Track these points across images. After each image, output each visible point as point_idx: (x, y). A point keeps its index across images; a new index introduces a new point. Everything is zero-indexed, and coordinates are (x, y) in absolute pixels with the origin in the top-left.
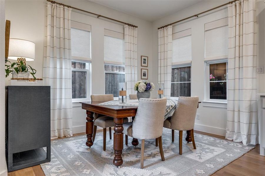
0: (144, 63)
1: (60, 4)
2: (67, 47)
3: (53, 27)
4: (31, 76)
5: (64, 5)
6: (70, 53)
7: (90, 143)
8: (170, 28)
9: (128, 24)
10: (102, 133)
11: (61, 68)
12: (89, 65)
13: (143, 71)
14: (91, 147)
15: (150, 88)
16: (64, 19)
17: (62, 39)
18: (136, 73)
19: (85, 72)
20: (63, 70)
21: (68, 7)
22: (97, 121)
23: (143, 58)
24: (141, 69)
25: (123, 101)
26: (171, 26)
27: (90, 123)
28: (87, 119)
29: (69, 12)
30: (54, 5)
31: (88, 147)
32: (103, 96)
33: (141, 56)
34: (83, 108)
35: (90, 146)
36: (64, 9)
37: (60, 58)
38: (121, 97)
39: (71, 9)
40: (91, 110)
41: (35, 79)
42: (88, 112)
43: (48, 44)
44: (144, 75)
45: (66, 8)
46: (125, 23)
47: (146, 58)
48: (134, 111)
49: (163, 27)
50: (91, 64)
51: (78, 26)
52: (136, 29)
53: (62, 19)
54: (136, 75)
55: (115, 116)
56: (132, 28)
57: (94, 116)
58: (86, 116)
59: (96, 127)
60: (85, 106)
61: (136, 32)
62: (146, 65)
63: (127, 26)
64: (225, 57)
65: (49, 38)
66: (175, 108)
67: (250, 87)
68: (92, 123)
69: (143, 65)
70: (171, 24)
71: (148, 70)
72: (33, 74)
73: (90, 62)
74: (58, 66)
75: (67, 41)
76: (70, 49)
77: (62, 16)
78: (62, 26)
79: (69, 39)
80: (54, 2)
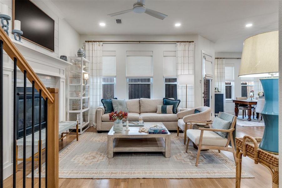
1: (220, 58)
3: (218, 64)
6: (224, 78)
11: (221, 86)
12: (233, 83)
17: (221, 73)
19: (231, 86)
20: (222, 86)
21: (224, 58)
22: (240, 108)
25: (252, 99)
27: (236, 108)
28: (235, 106)
29: (224, 61)
32: (241, 98)
37: (221, 81)
39: (225, 59)
40: (237, 102)
41: (219, 91)
42: (235, 103)
45: (223, 59)
48: (256, 103)
50: (234, 82)
51: (228, 65)
53: (221, 65)
55: (248, 104)
58: (235, 105)
59: (239, 110)
60: (234, 101)
65: (216, 73)
68: (238, 108)
73: (233, 81)
74: (220, 85)
75: (223, 73)
76: (224, 77)
77: (221, 63)
78: (221, 67)
79: (224, 73)
80: (218, 58)
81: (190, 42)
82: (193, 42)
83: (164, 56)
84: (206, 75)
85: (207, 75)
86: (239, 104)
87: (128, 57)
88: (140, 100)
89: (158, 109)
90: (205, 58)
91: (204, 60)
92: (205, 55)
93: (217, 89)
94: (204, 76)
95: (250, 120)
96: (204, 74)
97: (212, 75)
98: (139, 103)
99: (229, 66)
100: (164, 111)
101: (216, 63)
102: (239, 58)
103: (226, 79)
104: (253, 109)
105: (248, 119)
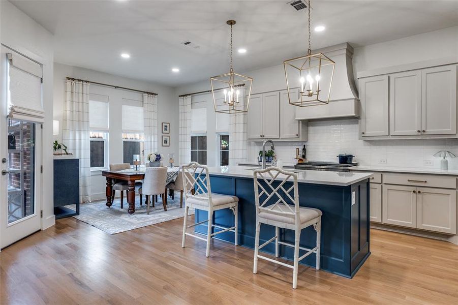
0: (166, 129)
1: (79, 80)
2: (85, 120)
4: (64, 152)
5: (82, 81)
6: (88, 125)
7: (109, 203)
8: (189, 98)
9: (147, 93)
11: (80, 140)
13: (164, 137)
14: (111, 207)
15: (160, 159)
16: (83, 94)
17: (81, 113)
18: (156, 140)
19: (103, 142)
20: (82, 141)
22: (115, 186)
23: (164, 125)
24: (162, 136)
25: (137, 169)
26: (190, 96)
27: (109, 187)
28: (107, 184)
29: (87, 87)
30: (73, 82)
31: (108, 207)
32: (121, 165)
33: (162, 123)
34: (103, 175)
35: (109, 206)
36: (83, 84)
37: (80, 130)
38: (135, 166)
39: (89, 84)
40: (110, 176)
41: (67, 154)
42: (107, 179)
43: (68, 118)
44: (166, 142)
45: (85, 83)
46: (144, 92)
47: (168, 125)
48: (142, 176)
49: (184, 96)
50: (108, 134)
51: (95, 97)
52: (156, 96)
53: (81, 94)
54: (156, 143)
55: (129, 179)
56: (152, 96)
57: (113, 181)
58: (106, 182)
59: (114, 191)
60: (104, 173)
61: (155, 99)
62: (167, 132)
63: (146, 94)
64: (227, 131)
65: (68, 113)
67: (241, 157)
68: (112, 187)
69: (164, 131)
70: (190, 94)
71: (169, 136)
72: (65, 150)
73: (107, 131)
74: (77, 138)
75: (85, 114)
76: (88, 122)
77: (81, 91)
78: (81, 100)
79: (88, 112)
80: (73, 79)
84: (12, 109)
85: (16, 109)
86: (113, 179)
90: (11, 60)
91: (9, 64)
92: (10, 51)
93: (64, 148)
94: (9, 111)
95: (132, 210)
96: (9, 107)
97: (42, 113)
99: (98, 100)
101: (69, 89)
102: (118, 87)
103: (90, 126)
104: (139, 188)
105: (129, 209)
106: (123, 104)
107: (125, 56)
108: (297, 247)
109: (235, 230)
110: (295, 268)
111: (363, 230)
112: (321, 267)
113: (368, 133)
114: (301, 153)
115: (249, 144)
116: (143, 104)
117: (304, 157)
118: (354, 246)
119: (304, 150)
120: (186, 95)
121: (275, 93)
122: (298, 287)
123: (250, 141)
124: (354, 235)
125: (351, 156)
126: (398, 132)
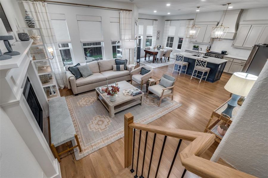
7: (145, 59)
10: (148, 57)
19: (140, 39)
24: (157, 36)
26: (170, 21)
28: (145, 54)
32: (148, 48)
33: (158, 31)
44: (158, 38)
47: (160, 32)
54: (155, 39)
57: (147, 53)
61: (157, 22)
63: (154, 20)
64: (183, 36)
66: (166, 52)
69: (158, 34)
71: (159, 36)
76: (138, 32)
81: (130, 10)
82: (131, 11)
83: (111, 22)
87: (78, 21)
88: (98, 62)
89: (113, 68)
90: (136, 24)
95: (154, 62)
98: (98, 65)
100: (118, 69)
103: (139, 34)
106: (147, 25)
107: (155, 11)
108: (202, 76)
109: (186, 70)
110: (201, 79)
111: (220, 74)
112: (206, 80)
113: (235, 45)
114: (209, 48)
115: (190, 43)
116: (153, 24)
117: (209, 50)
118: (216, 77)
119: (210, 47)
120: (168, 20)
121: (205, 25)
122: (200, 83)
123: (190, 42)
124: (217, 75)
125: (226, 52)
126: (246, 46)
